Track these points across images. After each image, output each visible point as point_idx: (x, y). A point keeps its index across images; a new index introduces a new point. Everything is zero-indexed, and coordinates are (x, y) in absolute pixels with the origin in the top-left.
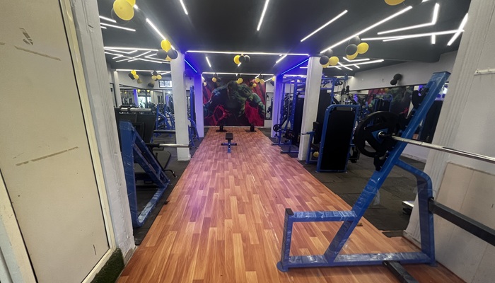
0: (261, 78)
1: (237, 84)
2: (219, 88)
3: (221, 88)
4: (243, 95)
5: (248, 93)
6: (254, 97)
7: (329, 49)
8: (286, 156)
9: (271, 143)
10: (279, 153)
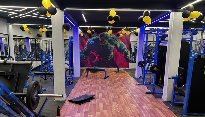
0: (127, 30)
1: (107, 35)
2: (92, 38)
3: (95, 38)
4: (112, 43)
5: (116, 42)
6: (121, 44)
7: (190, 5)
8: (151, 96)
9: (136, 83)
10: (145, 94)
